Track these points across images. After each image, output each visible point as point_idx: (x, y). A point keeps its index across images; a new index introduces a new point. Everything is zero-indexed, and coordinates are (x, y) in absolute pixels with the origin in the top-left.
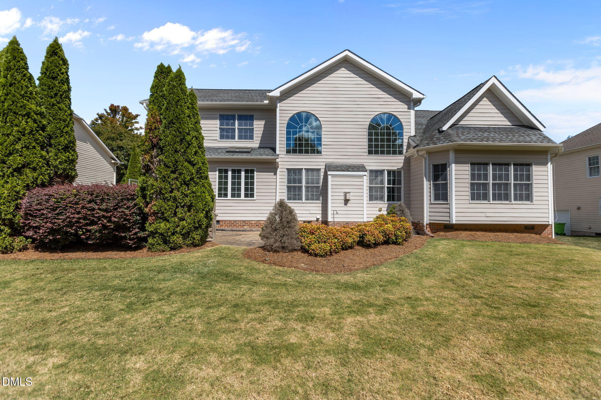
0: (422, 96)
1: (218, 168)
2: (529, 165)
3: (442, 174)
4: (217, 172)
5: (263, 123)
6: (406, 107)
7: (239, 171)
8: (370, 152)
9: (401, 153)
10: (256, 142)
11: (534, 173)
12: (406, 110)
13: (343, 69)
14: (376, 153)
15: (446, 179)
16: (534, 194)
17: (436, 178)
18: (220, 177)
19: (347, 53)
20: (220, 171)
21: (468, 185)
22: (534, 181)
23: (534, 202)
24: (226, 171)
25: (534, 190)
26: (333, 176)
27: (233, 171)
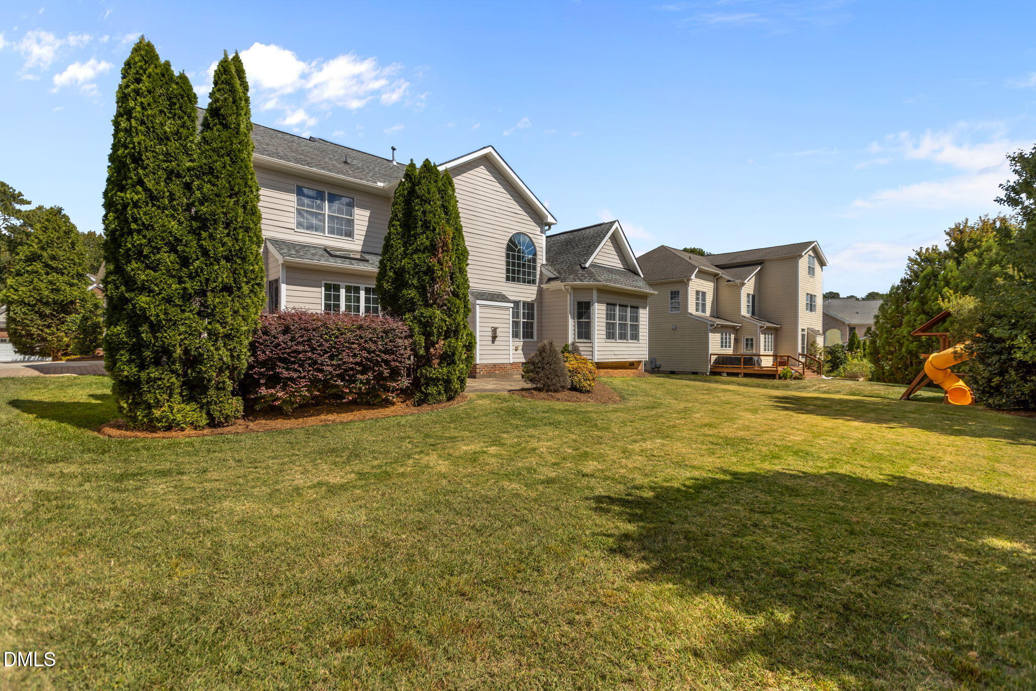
0: (554, 221)
1: (323, 282)
2: (637, 308)
3: (585, 312)
4: (323, 288)
5: (367, 213)
6: (539, 229)
7: (357, 290)
8: (508, 279)
9: (534, 282)
10: (357, 242)
11: (641, 315)
12: (539, 233)
13: (482, 167)
14: (513, 280)
15: (589, 317)
16: (641, 334)
17: (580, 316)
18: (328, 298)
19: (490, 149)
20: (328, 287)
21: (604, 324)
22: (641, 323)
23: (640, 341)
24: (337, 288)
25: (641, 330)
26: (481, 306)
27: (348, 289)
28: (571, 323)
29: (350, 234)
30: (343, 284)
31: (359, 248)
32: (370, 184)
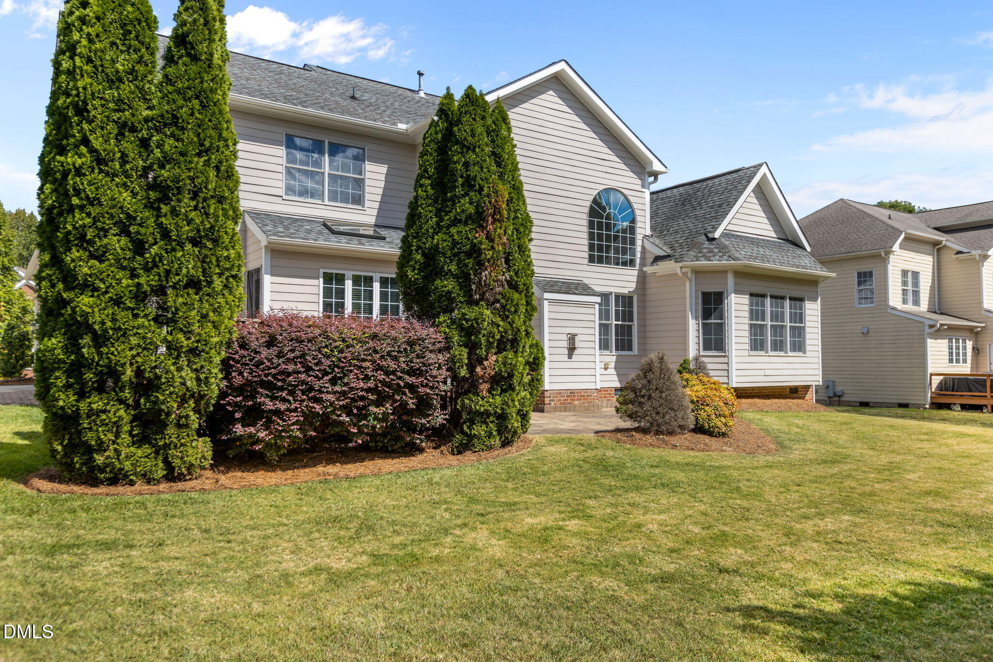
0: (663, 169)
1: (322, 271)
2: (801, 300)
3: (715, 309)
4: (321, 280)
5: (383, 169)
6: (639, 182)
7: (369, 281)
8: (591, 259)
9: (632, 263)
10: (369, 211)
11: (808, 312)
12: (639, 188)
13: (551, 92)
14: (600, 260)
15: (721, 317)
16: (808, 342)
17: (707, 314)
18: (327, 293)
19: (562, 66)
20: (328, 278)
21: (747, 327)
22: (808, 324)
23: (808, 354)
24: (340, 279)
25: (808, 336)
26: (551, 301)
27: (356, 280)
28: (693, 327)
29: (358, 200)
30: (349, 274)
31: (372, 220)
32: (388, 126)
